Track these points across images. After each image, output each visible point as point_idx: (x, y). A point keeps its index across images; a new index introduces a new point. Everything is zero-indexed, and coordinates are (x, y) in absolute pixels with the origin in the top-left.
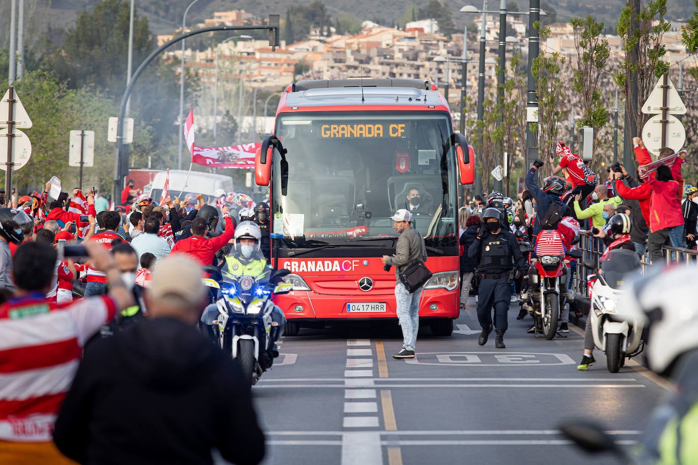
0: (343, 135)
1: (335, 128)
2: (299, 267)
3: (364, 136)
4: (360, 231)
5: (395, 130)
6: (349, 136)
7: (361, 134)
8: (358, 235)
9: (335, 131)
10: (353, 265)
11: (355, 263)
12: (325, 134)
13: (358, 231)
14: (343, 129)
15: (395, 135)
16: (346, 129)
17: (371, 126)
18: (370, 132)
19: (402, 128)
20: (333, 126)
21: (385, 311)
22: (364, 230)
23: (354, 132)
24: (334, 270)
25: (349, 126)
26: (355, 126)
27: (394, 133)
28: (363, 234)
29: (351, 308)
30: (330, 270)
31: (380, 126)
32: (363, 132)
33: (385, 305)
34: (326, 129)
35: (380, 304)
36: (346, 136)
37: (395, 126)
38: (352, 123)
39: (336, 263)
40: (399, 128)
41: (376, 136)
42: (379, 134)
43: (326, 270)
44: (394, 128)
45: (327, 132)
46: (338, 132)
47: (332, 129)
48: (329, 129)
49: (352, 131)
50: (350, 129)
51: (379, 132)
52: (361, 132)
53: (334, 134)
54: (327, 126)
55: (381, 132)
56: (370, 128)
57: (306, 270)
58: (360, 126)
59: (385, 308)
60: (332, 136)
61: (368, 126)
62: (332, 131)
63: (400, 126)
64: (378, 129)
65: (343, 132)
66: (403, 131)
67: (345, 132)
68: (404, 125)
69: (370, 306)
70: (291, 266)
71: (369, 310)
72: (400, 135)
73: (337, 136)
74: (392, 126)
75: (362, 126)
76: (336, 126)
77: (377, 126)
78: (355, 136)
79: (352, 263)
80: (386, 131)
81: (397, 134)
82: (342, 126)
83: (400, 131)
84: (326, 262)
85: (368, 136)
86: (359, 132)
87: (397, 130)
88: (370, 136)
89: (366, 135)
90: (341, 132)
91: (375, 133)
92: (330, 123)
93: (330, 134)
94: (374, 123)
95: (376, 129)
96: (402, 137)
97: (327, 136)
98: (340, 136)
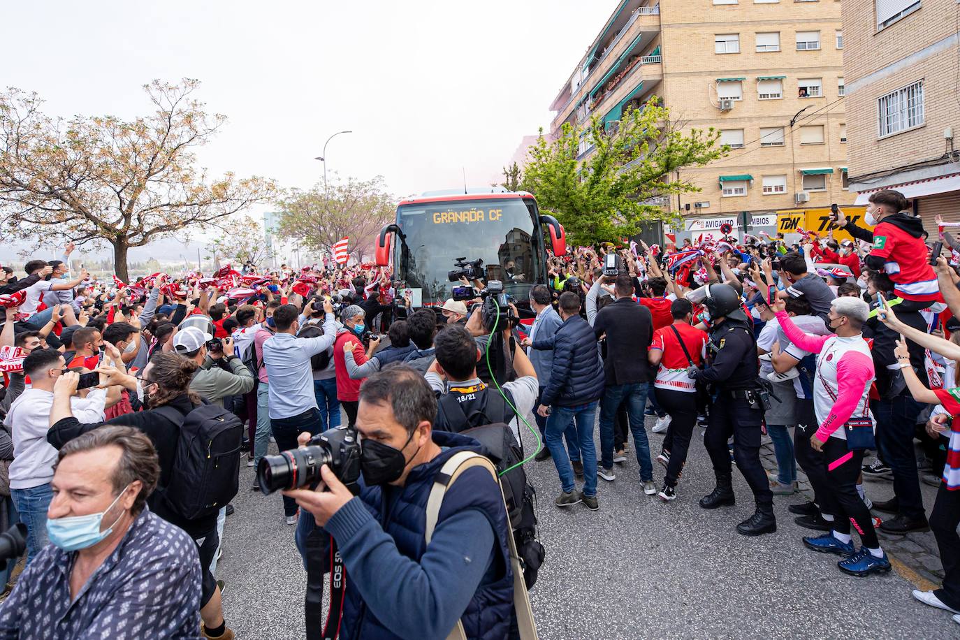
0: (452, 220)
1: (444, 216)
5: (494, 215)
6: (456, 221)
7: (466, 220)
9: (445, 218)
12: (436, 220)
14: (451, 216)
15: (495, 219)
16: (453, 216)
17: (474, 212)
18: (473, 218)
19: (499, 213)
20: (442, 214)
23: (460, 218)
25: (456, 213)
26: (461, 213)
27: (493, 217)
31: (482, 212)
32: (468, 217)
34: (437, 217)
36: (454, 221)
37: (494, 211)
38: (458, 211)
40: (497, 213)
41: (478, 220)
42: (480, 219)
44: (492, 213)
45: (438, 219)
46: (447, 219)
48: (440, 216)
50: (457, 215)
51: (480, 217)
53: (445, 221)
54: (439, 214)
55: (482, 217)
56: (473, 215)
58: (465, 213)
60: (443, 222)
61: (471, 212)
62: (443, 217)
63: (498, 211)
64: (480, 214)
66: (501, 215)
67: (453, 218)
68: (501, 211)
72: (498, 219)
73: (447, 222)
75: (467, 212)
76: (444, 214)
77: (479, 212)
78: (462, 221)
80: (486, 215)
82: (450, 214)
83: (498, 215)
85: (472, 220)
86: (465, 218)
87: (496, 215)
88: (473, 220)
89: (470, 219)
90: (450, 218)
91: (477, 218)
92: (441, 211)
93: (441, 220)
94: (477, 210)
95: (478, 215)
96: (500, 220)
97: (439, 222)
98: (449, 222)
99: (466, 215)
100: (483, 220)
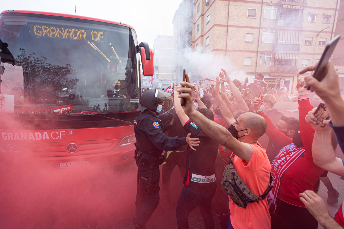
0: (54, 35)
1: (46, 29)
2: (13, 137)
3: (71, 38)
4: (66, 109)
6: (59, 37)
7: (69, 36)
8: (64, 112)
9: (47, 31)
10: (61, 135)
11: (62, 133)
12: (37, 33)
13: (65, 109)
14: (53, 31)
15: (96, 40)
16: (55, 31)
17: (76, 30)
18: (76, 35)
19: (101, 35)
20: (43, 27)
22: (69, 108)
23: (63, 34)
24: (44, 139)
25: (58, 28)
26: (63, 29)
27: (95, 38)
28: (68, 111)
29: (61, 165)
30: (40, 138)
31: (84, 31)
32: (70, 34)
33: (88, 161)
34: (37, 29)
36: (56, 36)
37: (96, 32)
38: (61, 27)
39: (45, 133)
40: (99, 35)
41: (81, 38)
42: (83, 38)
43: (37, 138)
44: (94, 34)
45: (39, 31)
46: (49, 32)
47: (43, 29)
48: (41, 29)
49: (61, 32)
50: (59, 31)
51: (83, 36)
52: (68, 34)
53: (46, 34)
54: (39, 27)
55: (85, 36)
56: (76, 33)
57: (19, 139)
58: (67, 30)
59: (88, 164)
60: (44, 35)
61: (74, 30)
62: (44, 31)
63: (99, 33)
64: (83, 34)
65: (53, 33)
66: (102, 37)
67: (55, 33)
68: (102, 33)
69: (76, 164)
70: (7, 135)
72: (99, 40)
73: (49, 36)
74: (93, 33)
75: (69, 30)
76: (46, 27)
77: (81, 31)
78: (64, 37)
80: (89, 35)
82: (51, 28)
83: (100, 37)
84: (36, 133)
85: (74, 38)
87: (97, 36)
88: (76, 38)
89: (73, 37)
90: (51, 33)
91: (80, 36)
92: (41, 25)
93: (42, 33)
94: (79, 28)
95: (80, 34)
96: (101, 42)
97: (40, 35)
98: (51, 36)
99: (68, 32)
100: (85, 39)
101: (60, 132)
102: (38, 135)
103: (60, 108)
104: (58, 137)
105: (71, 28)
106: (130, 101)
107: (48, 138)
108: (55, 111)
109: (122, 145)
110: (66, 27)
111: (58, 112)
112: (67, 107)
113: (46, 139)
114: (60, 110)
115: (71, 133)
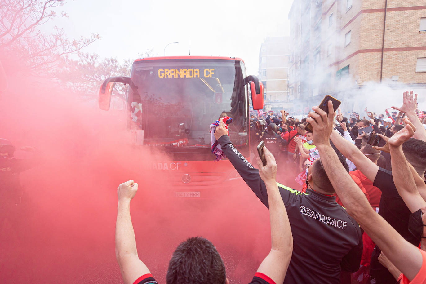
0: (173, 76)
1: (167, 72)
4: (182, 142)
5: (208, 73)
6: (177, 77)
7: (185, 76)
8: (180, 145)
10: (177, 166)
11: (179, 165)
12: (161, 75)
13: (181, 142)
14: (173, 72)
15: (208, 76)
16: (175, 72)
17: (192, 70)
18: (191, 74)
19: (212, 71)
20: (166, 70)
21: (199, 196)
22: (185, 142)
23: (180, 74)
24: (164, 169)
25: (177, 70)
26: (181, 70)
27: (207, 75)
28: (183, 144)
29: (176, 194)
30: (162, 168)
31: (198, 70)
32: (186, 74)
33: (199, 193)
34: (161, 72)
35: (196, 193)
36: (175, 77)
37: (208, 70)
38: (179, 68)
39: (166, 164)
41: (195, 77)
42: (197, 76)
44: (207, 72)
45: (162, 74)
46: (169, 74)
47: (165, 72)
48: (164, 72)
49: (179, 73)
50: (177, 72)
51: (197, 74)
52: (185, 74)
53: (167, 76)
54: (162, 70)
55: (198, 74)
56: (191, 72)
58: (184, 70)
59: (199, 195)
60: (166, 77)
61: (189, 70)
62: (166, 73)
63: (211, 70)
64: (197, 72)
65: (173, 74)
66: (213, 73)
67: (174, 74)
68: (213, 70)
69: (189, 194)
71: (189, 196)
72: (211, 77)
73: (169, 77)
74: (205, 70)
75: (186, 70)
76: (168, 70)
77: (195, 70)
78: (181, 77)
79: (176, 164)
80: (202, 73)
81: (209, 75)
82: (172, 70)
83: (211, 73)
85: (190, 77)
86: (184, 74)
87: (209, 73)
89: (188, 76)
90: (171, 74)
91: (194, 75)
92: (164, 68)
93: (164, 76)
94: (194, 68)
95: (195, 72)
96: (213, 78)
97: (162, 77)
98: (171, 77)
99: (185, 72)
100: (199, 76)
101: (177, 163)
102: (160, 165)
103: (177, 141)
104: (175, 168)
105: (187, 68)
106: (239, 135)
107: (168, 169)
108: (174, 144)
109: (230, 179)
110: (183, 68)
111: (176, 145)
112: (183, 140)
113: (166, 169)
114: (178, 143)
115: (186, 164)
